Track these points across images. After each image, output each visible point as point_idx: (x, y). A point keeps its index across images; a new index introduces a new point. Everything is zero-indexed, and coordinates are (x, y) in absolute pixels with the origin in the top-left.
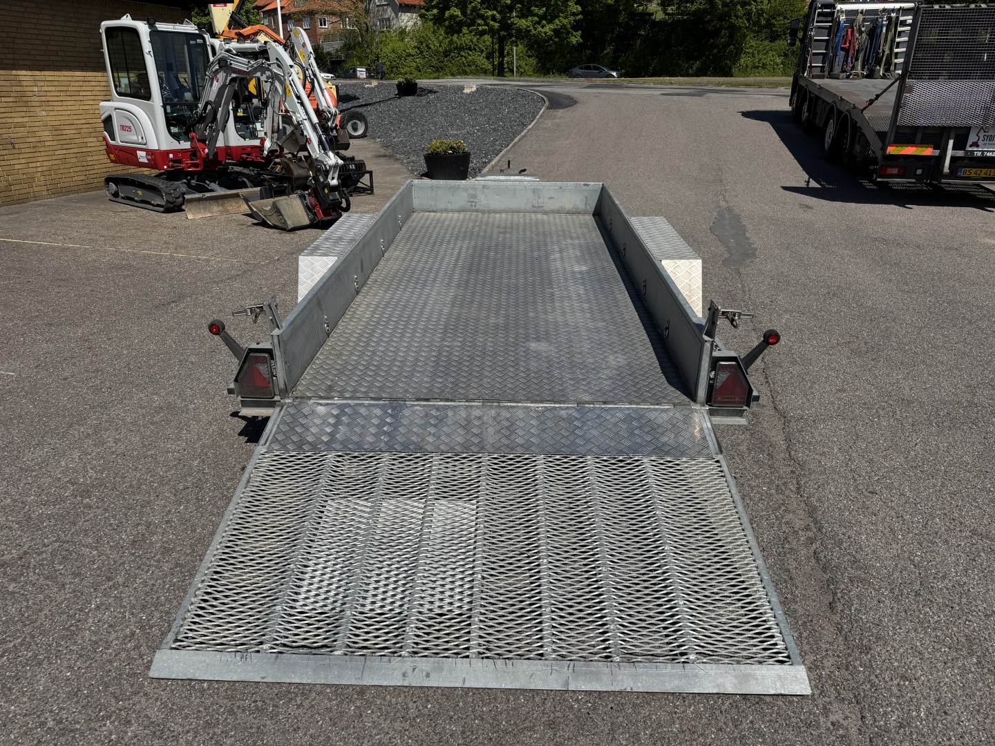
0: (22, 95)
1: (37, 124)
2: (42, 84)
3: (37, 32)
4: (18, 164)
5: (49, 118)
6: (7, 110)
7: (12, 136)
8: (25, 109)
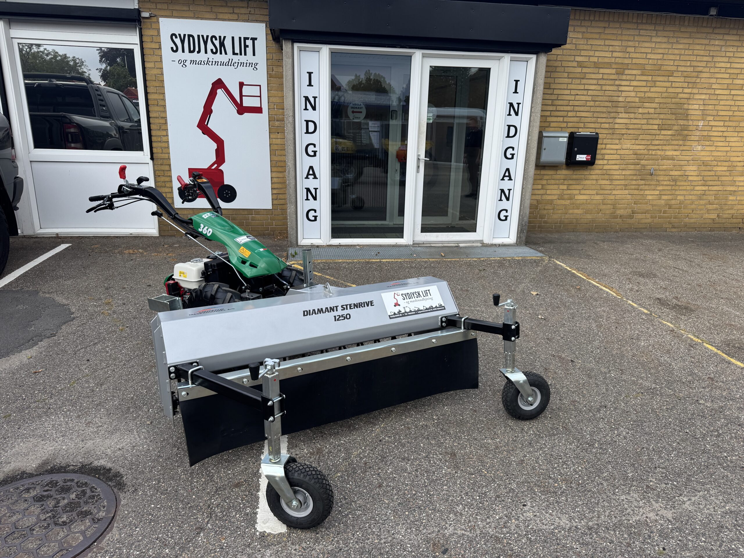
0: (685, 128)
1: (687, 158)
2: (711, 118)
3: (728, 65)
4: (651, 195)
5: (703, 153)
6: (661, 142)
7: (657, 167)
8: (681, 142)
